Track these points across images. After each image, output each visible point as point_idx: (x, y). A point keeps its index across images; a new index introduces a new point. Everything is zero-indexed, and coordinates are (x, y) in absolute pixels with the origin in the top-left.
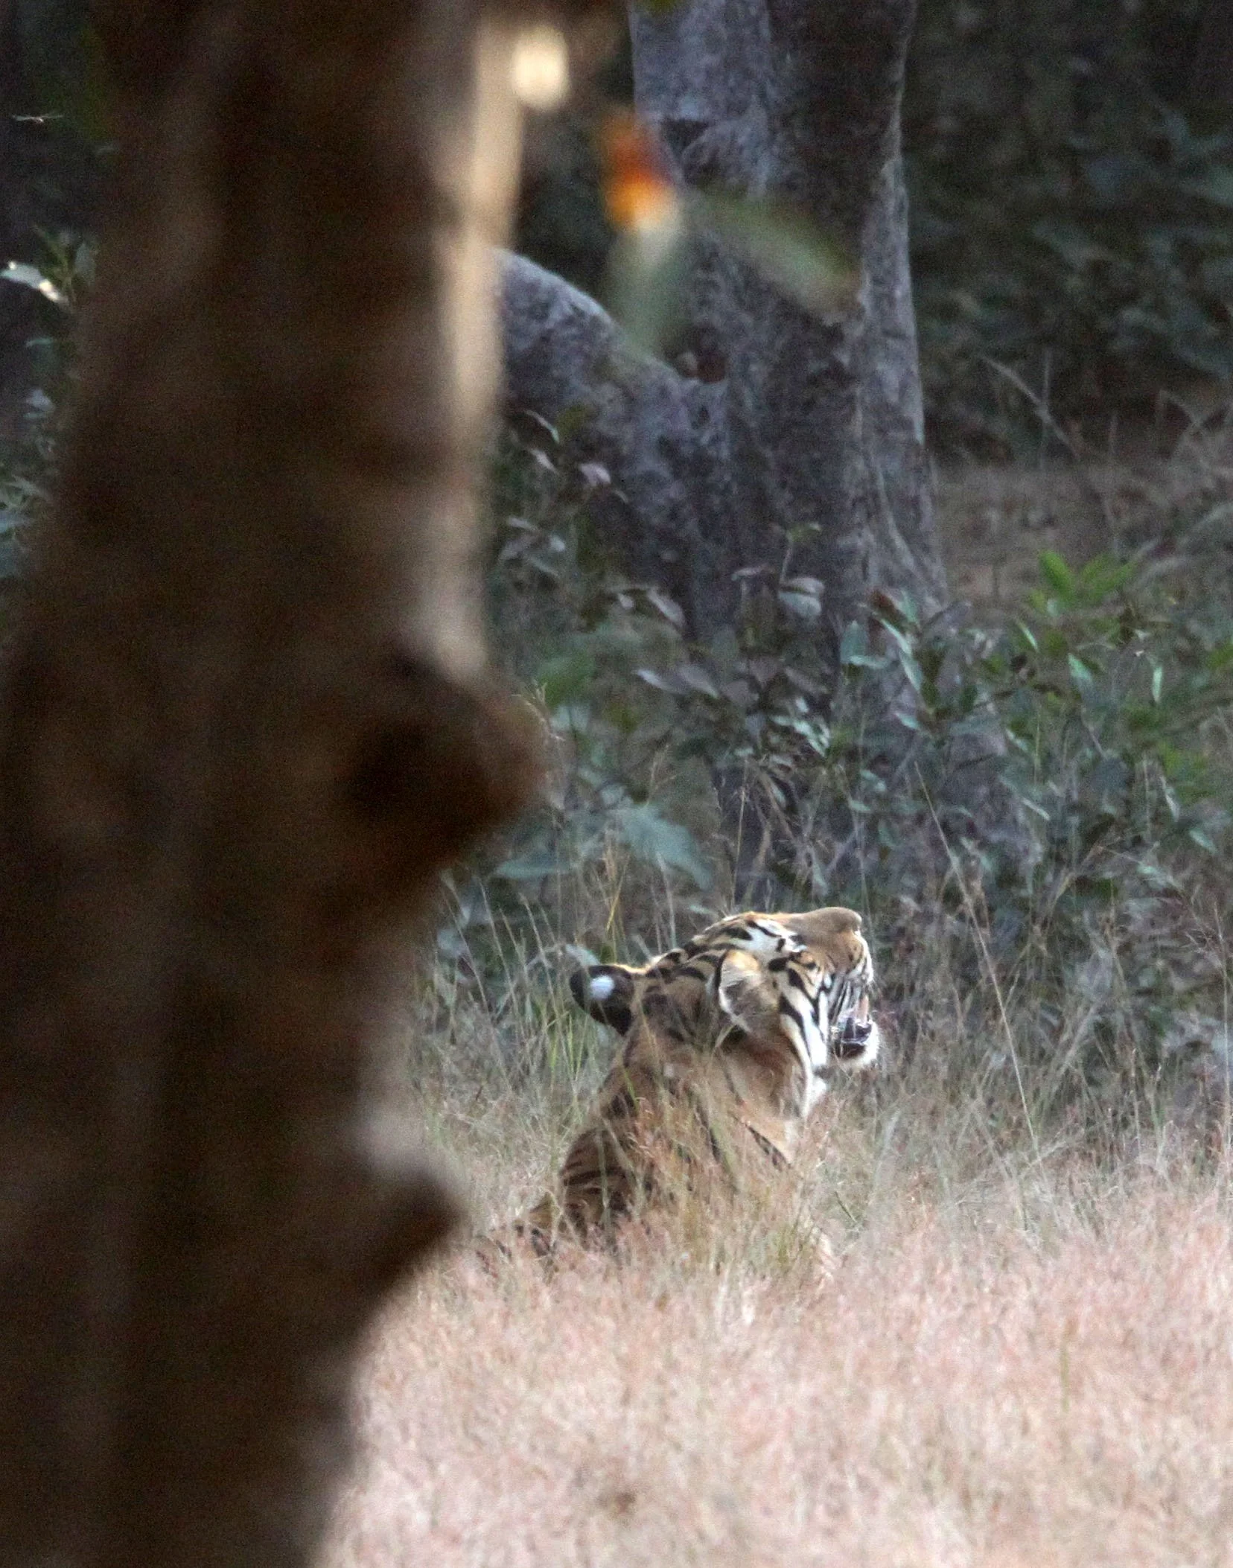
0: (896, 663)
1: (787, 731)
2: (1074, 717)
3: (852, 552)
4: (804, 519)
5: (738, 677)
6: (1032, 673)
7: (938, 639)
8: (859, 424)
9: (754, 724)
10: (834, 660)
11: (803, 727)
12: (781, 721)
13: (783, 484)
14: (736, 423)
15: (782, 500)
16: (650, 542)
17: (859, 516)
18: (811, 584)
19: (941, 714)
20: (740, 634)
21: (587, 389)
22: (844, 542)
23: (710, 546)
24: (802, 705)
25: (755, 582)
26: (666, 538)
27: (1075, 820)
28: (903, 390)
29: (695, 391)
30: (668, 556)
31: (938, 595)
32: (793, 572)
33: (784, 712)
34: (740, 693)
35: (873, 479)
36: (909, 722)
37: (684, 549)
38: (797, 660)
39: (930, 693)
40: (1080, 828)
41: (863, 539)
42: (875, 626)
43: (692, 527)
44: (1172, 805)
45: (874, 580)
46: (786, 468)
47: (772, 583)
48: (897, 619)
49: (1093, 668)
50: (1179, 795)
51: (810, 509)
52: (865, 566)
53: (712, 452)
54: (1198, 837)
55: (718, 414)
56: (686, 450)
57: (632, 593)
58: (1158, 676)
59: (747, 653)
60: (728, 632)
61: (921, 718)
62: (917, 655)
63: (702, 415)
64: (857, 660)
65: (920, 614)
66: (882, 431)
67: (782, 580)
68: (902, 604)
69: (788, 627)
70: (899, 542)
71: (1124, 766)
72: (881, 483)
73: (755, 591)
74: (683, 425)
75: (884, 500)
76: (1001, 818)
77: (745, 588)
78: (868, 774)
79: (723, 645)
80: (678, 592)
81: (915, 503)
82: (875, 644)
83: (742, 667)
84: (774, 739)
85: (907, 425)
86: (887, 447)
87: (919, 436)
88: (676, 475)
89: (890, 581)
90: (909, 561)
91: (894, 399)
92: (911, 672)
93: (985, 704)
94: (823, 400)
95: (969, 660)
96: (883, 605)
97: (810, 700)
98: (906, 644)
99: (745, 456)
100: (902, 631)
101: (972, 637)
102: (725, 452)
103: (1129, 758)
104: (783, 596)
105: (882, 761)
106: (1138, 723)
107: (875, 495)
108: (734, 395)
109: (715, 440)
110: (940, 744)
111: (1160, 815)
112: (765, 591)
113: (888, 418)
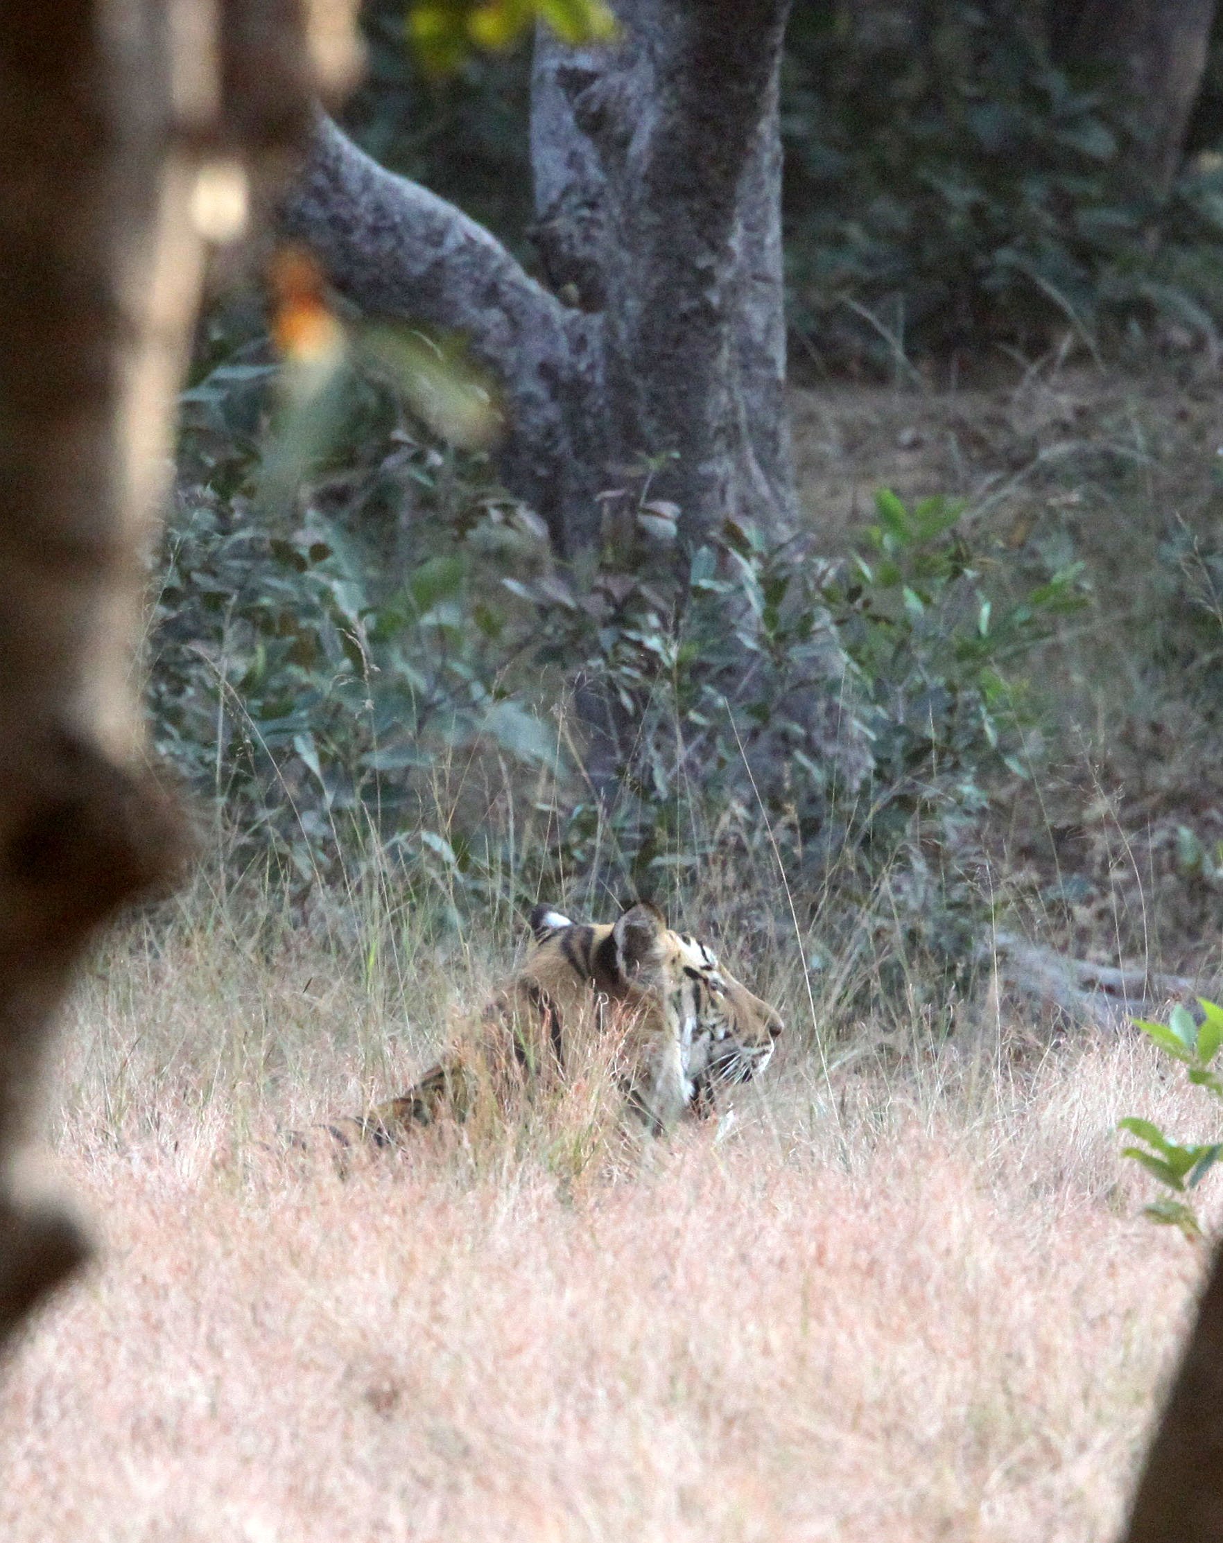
0: (741, 588)
1: (639, 645)
2: (902, 646)
3: (710, 479)
4: (669, 446)
5: (595, 590)
6: (867, 604)
7: (783, 565)
8: (725, 357)
9: (606, 637)
10: (684, 579)
11: (653, 643)
12: (632, 635)
13: (652, 412)
14: (610, 351)
15: (649, 426)
16: (527, 457)
17: (719, 445)
18: (669, 509)
19: (781, 637)
20: (600, 547)
21: (474, 312)
22: (705, 468)
23: (580, 466)
24: (654, 620)
25: (618, 506)
26: (542, 455)
27: (899, 742)
28: (768, 330)
29: (574, 321)
30: (542, 472)
31: (789, 521)
32: (654, 495)
33: (635, 626)
34: (596, 606)
35: (734, 412)
36: (750, 644)
37: (557, 466)
38: (653, 579)
39: (770, 618)
40: (905, 749)
41: (722, 467)
42: (723, 553)
43: (564, 446)
44: (991, 734)
45: (732, 507)
46: (655, 398)
47: (633, 506)
48: (743, 545)
49: (926, 601)
50: (999, 724)
51: (675, 437)
52: (723, 492)
53: (588, 378)
54: (1012, 764)
55: (595, 342)
56: (565, 375)
57: (505, 508)
58: (985, 611)
59: (604, 568)
60: (591, 549)
61: (760, 638)
62: (761, 581)
63: (580, 344)
64: (705, 583)
65: (768, 541)
66: (745, 367)
67: (642, 503)
68: (750, 531)
69: (645, 547)
70: (755, 470)
71: (948, 695)
72: (743, 416)
73: (616, 512)
74: (563, 351)
75: (744, 430)
76: (835, 732)
77: (606, 510)
78: (709, 690)
79: (584, 561)
80: (547, 508)
81: (773, 435)
82: (724, 570)
83: (600, 581)
84: (629, 652)
85: (770, 363)
86: (749, 382)
87: (781, 374)
88: (554, 397)
89: (746, 510)
90: (764, 490)
91: (758, 337)
92: (753, 595)
93: (825, 629)
94: (692, 336)
95: (812, 585)
96: (733, 534)
97: (662, 617)
98: (749, 570)
99: (619, 384)
100: (747, 557)
101: (814, 566)
102: (599, 379)
103: (952, 688)
104: (644, 519)
105: (726, 677)
106: (964, 653)
107: (736, 427)
108: (610, 327)
109: (591, 367)
110: (778, 665)
111: (978, 740)
112: (626, 513)
113: (751, 354)
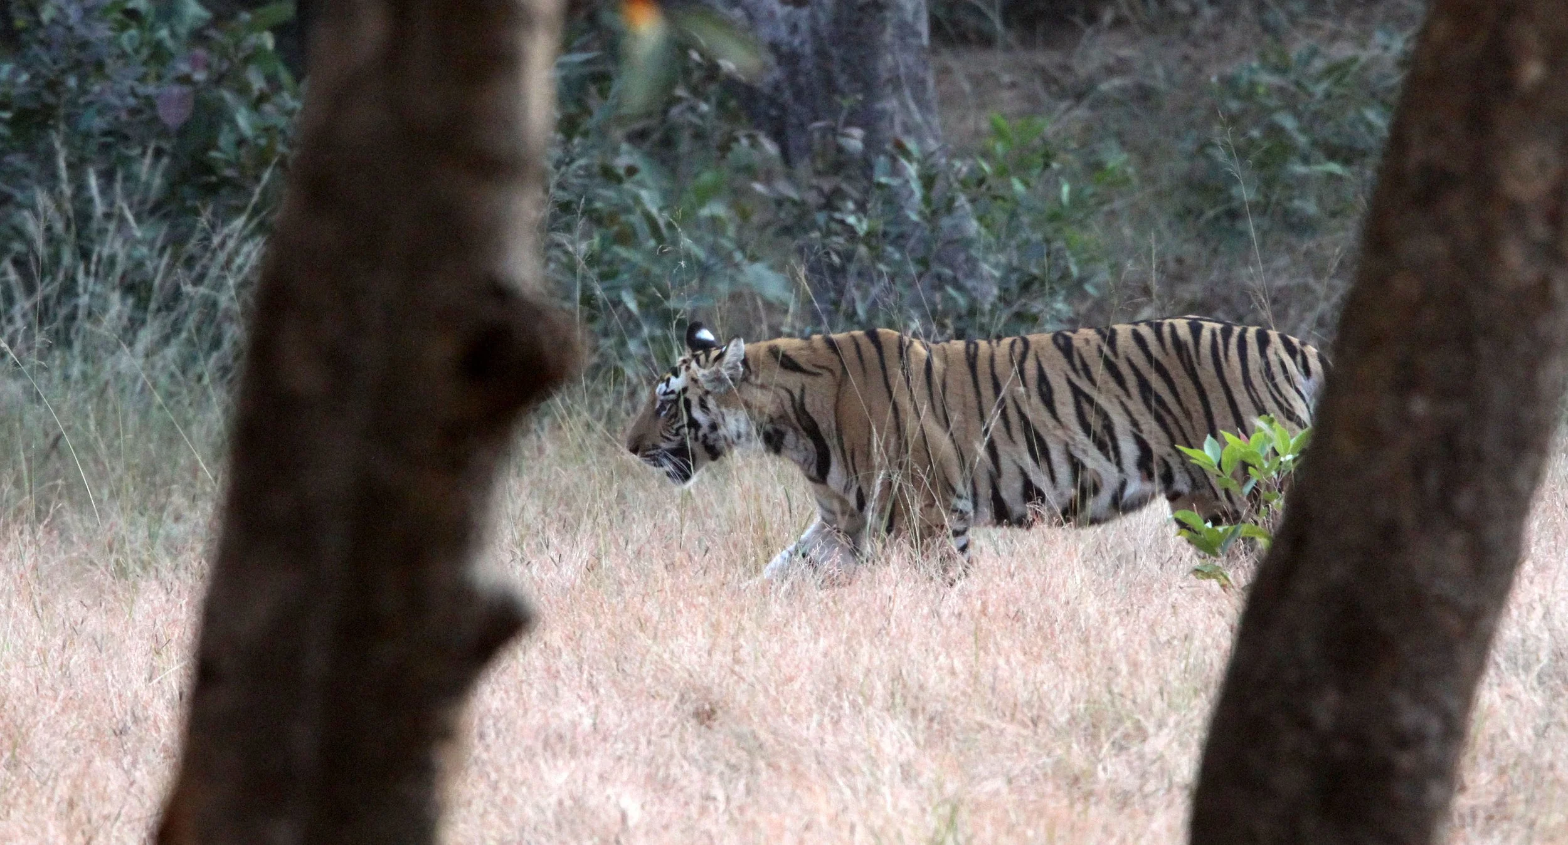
0: (907, 182)
1: (842, 222)
2: (1013, 215)
3: (883, 112)
4: (856, 91)
5: (811, 187)
6: (989, 188)
7: (933, 166)
8: (889, 35)
9: (821, 218)
10: (869, 178)
11: (851, 220)
12: (837, 215)
13: (843, 70)
14: (815, 32)
15: (842, 80)
16: (763, 103)
17: (889, 89)
18: (857, 132)
19: (934, 213)
20: (813, 160)
21: (725, 11)
22: (879, 106)
23: (798, 108)
24: (851, 205)
25: (824, 131)
26: (772, 102)
27: (1014, 277)
28: (916, 13)
29: (789, 15)
30: (774, 112)
31: (936, 138)
32: (848, 123)
33: (838, 210)
34: (812, 198)
35: (897, 67)
36: (914, 217)
37: (783, 108)
38: (849, 178)
39: (926, 200)
40: (1018, 282)
41: (890, 104)
42: (894, 159)
43: (787, 96)
44: (1074, 270)
45: (898, 129)
46: (844, 60)
47: (834, 131)
48: (907, 154)
49: (1027, 184)
50: (1078, 263)
51: (859, 85)
52: (892, 121)
53: (799, 50)
54: (1089, 288)
55: (804, 26)
56: (785, 49)
57: (750, 137)
58: (1066, 189)
59: (818, 173)
60: (806, 161)
61: (921, 213)
62: (921, 177)
63: (794, 29)
64: (883, 180)
65: (922, 152)
66: (902, 39)
67: (840, 130)
68: (911, 145)
69: (842, 158)
70: (913, 106)
71: (1044, 245)
72: (902, 69)
73: (824, 136)
74: (783, 33)
75: (903, 78)
76: (972, 273)
77: (817, 135)
78: (890, 249)
79: (803, 169)
80: (778, 136)
81: (923, 82)
82: (895, 171)
83: (814, 181)
84: (834, 226)
85: (917, 35)
86: (905, 47)
87: (925, 40)
88: (779, 64)
89: (907, 130)
90: (918, 117)
91: (909, 18)
92: (916, 186)
93: (962, 206)
94: (867, 20)
95: (952, 179)
96: (900, 146)
97: (856, 202)
98: (912, 170)
99: (821, 53)
100: (910, 161)
101: (953, 166)
102: (808, 49)
103: (1048, 241)
104: (842, 141)
105: (899, 240)
106: (1054, 217)
107: (898, 77)
108: (813, 17)
109: (803, 43)
110: (933, 231)
111: (1065, 275)
112: (830, 137)
113: (906, 30)
